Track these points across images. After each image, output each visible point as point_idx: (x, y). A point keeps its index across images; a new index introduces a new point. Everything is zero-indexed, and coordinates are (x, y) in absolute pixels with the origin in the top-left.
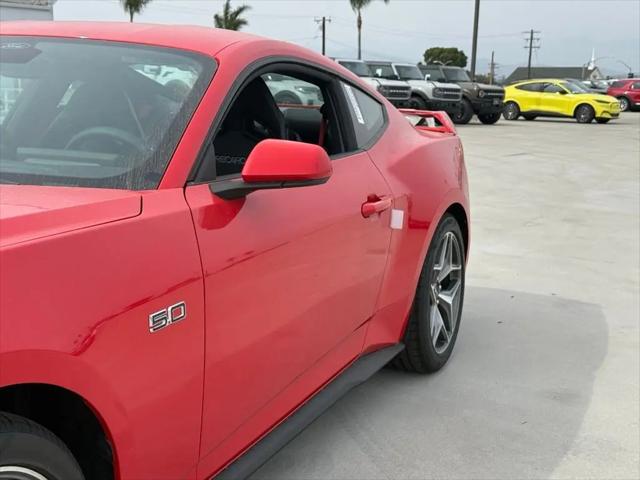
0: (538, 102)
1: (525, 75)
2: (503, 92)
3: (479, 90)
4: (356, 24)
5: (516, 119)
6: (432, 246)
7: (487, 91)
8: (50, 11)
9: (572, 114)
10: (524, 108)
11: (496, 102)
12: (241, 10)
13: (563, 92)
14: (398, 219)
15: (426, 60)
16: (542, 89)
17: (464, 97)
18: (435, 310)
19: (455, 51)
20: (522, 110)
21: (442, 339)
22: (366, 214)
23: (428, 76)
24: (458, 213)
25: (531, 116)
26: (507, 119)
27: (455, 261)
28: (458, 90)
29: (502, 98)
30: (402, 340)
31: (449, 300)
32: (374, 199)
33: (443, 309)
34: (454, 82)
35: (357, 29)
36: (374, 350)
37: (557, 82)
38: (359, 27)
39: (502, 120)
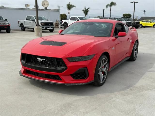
0: (146, 24)
1: (143, 19)
2: (139, 22)
3: (135, 22)
4: (110, 10)
5: (142, 27)
6: (134, 45)
7: (136, 22)
8: (59, 11)
9: (152, 26)
10: (143, 25)
11: (138, 24)
12: (88, 9)
13: (151, 22)
14: (131, 41)
15: (123, 16)
16: (147, 22)
17: (132, 24)
18: (134, 53)
19: (129, 14)
20: (143, 26)
21: (135, 57)
22: (128, 40)
23: (125, 20)
24: (137, 41)
25: (145, 27)
26: (140, 27)
27: (137, 47)
28: (131, 22)
29: (139, 24)
30: (131, 56)
31: (136, 52)
32: (128, 39)
33: (135, 53)
34: (130, 21)
35: (110, 11)
36: (128, 57)
37: (150, 20)
38: (111, 11)
39: (139, 28)
